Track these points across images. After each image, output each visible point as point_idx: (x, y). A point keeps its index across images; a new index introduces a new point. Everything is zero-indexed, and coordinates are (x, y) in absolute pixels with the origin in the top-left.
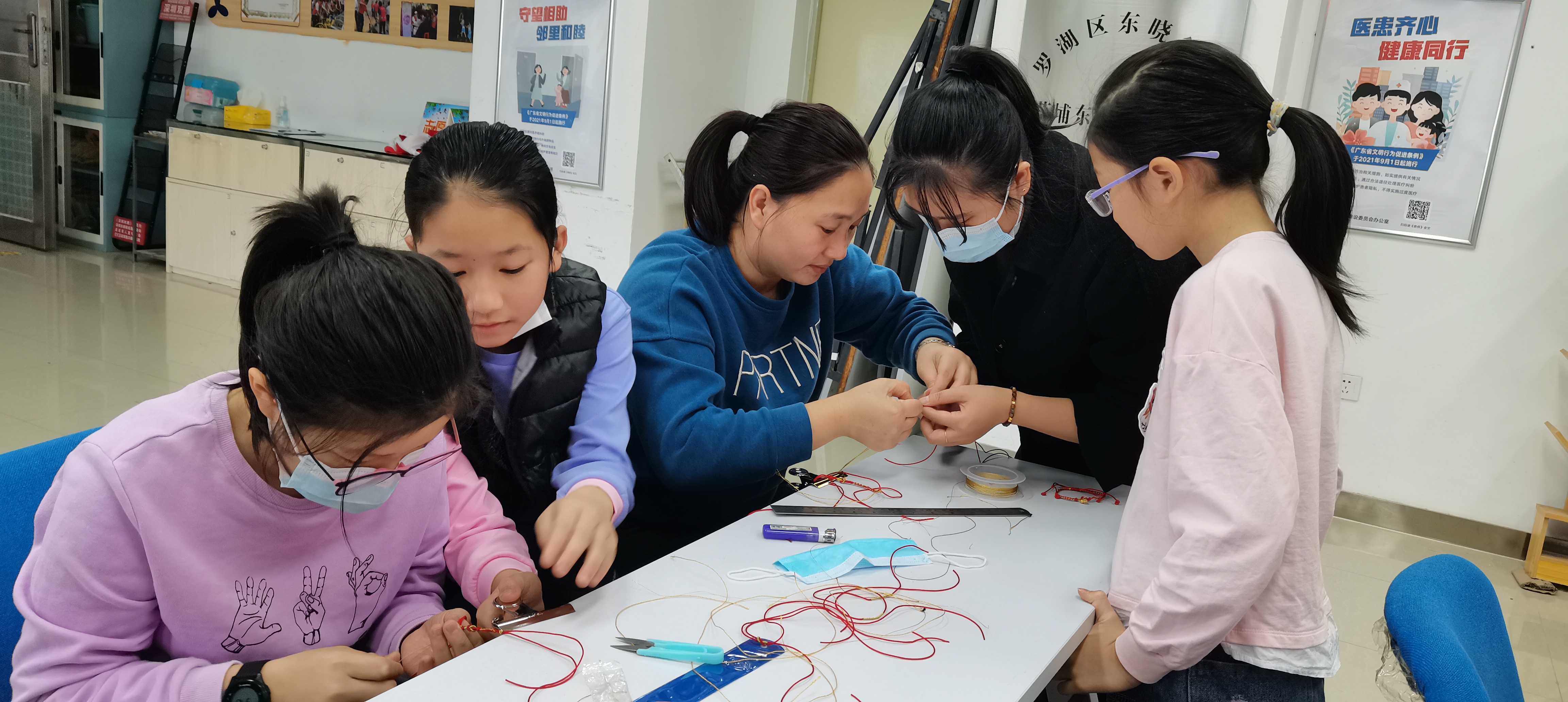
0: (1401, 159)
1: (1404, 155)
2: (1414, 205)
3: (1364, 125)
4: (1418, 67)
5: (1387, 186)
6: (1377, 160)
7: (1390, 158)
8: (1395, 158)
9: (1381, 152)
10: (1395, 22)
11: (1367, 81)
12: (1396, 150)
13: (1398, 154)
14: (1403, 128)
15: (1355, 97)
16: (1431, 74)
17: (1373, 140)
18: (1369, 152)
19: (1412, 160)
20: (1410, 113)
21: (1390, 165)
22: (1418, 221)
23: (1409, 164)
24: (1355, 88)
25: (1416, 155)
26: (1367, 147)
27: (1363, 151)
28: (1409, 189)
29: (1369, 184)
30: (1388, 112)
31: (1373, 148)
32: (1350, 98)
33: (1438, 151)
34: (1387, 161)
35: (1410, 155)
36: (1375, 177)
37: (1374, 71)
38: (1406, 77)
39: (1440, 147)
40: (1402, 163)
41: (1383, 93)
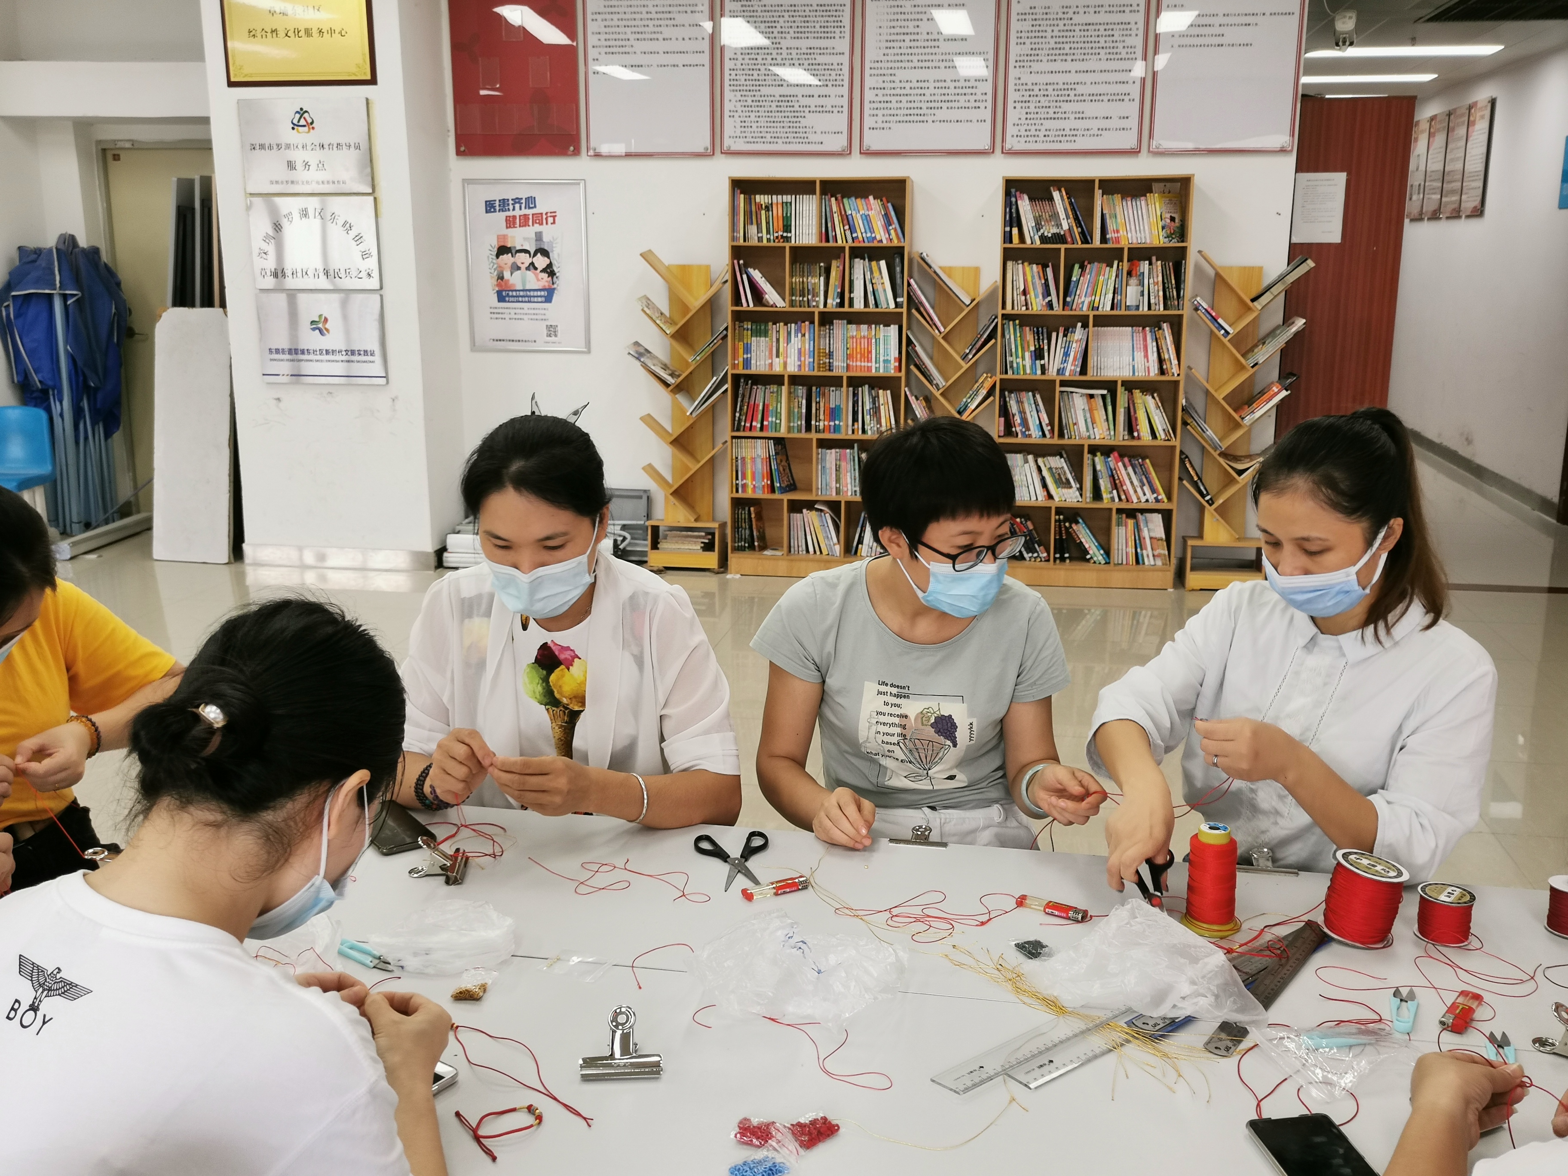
0: (534, 297)
1: (536, 293)
2: (549, 327)
3: (507, 275)
4: (530, 231)
5: (531, 317)
6: (520, 299)
7: (527, 296)
8: (530, 296)
9: (522, 293)
10: (511, 202)
11: (502, 244)
12: (530, 290)
13: (532, 293)
14: (530, 274)
15: (498, 256)
16: (539, 237)
17: (514, 285)
18: (514, 294)
19: (541, 296)
20: (532, 264)
21: (529, 302)
22: (553, 338)
23: (540, 299)
24: (496, 249)
25: (542, 293)
26: (512, 291)
27: (510, 293)
28: (543, 317)
29: (519, 317)
30: (520, 265)
31: (516, 291)
32: (495, 257)
33: (554, 289)
34: (527, 299)
35: (539, 293)
36: (521, 311)
37: (505, 237)
38: (525, 239)
39: (555, 286)
40: (536, 299)
41: (514, 252)
